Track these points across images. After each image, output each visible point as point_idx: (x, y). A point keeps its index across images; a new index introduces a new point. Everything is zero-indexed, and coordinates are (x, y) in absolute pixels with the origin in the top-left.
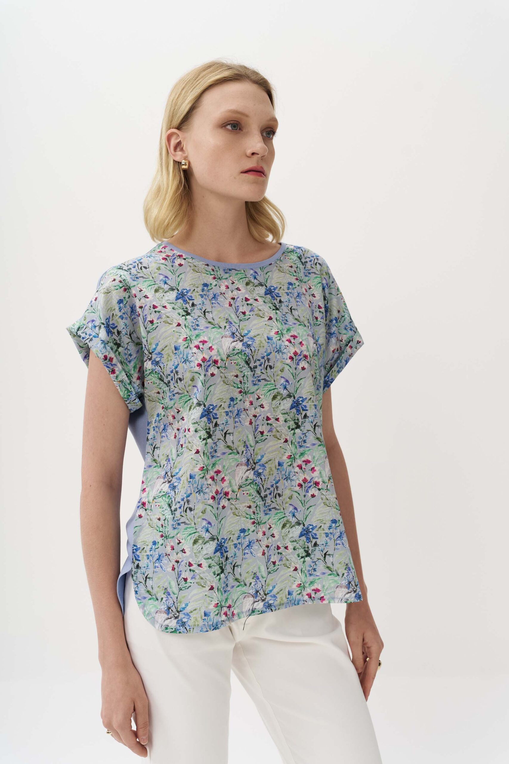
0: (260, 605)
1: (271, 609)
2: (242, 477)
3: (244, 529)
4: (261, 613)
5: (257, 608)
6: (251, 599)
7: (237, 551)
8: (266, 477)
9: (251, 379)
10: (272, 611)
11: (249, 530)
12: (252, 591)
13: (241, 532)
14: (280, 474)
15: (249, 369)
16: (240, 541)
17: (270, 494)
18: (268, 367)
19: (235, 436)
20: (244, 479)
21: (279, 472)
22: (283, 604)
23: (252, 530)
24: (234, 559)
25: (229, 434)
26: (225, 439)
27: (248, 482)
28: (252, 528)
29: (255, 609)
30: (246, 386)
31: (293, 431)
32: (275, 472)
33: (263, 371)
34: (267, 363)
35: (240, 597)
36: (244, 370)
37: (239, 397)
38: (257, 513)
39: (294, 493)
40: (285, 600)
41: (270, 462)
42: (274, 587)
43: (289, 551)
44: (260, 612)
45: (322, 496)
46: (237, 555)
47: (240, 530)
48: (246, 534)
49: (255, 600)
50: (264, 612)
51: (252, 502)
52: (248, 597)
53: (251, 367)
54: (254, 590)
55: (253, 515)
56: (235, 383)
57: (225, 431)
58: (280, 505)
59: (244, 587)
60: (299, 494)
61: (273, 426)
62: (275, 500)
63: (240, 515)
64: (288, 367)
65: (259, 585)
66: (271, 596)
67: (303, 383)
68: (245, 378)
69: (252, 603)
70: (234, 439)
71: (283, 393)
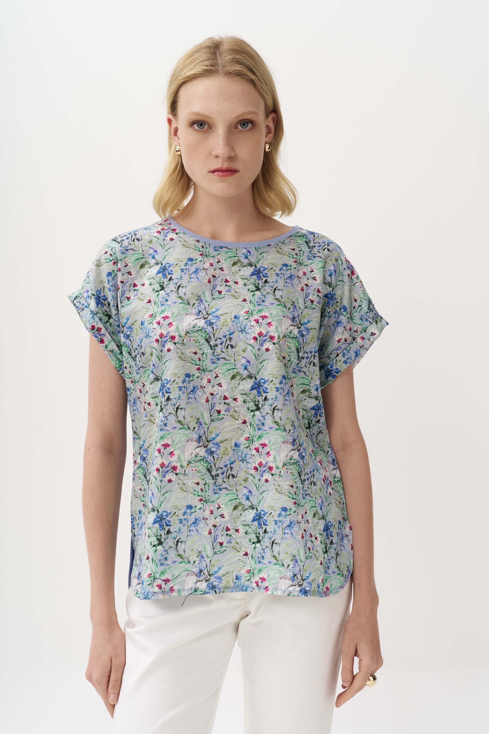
0: (203, 586)
1: (215, 591)
2: (192, 453)
3: (191, 505)
4: (204, 594)
5: (200, 587)
6: (194, 578)
7: (182, 527)
8: (220, 457)
9: (210, 357)
10: (216, 593)
11: (196, 506)
12: (196, 570)
13: (188, 508)
14: (236, 455)
15: (209, 347)
16: (185, 517)
17: (223, 474)
18: (229, 346)
19: (187, 411)
20: (193, 455)
21: (235, 453)
22: (229, 588)
23: (198, 507)
24: (178, 535)
25: (181, 409)
26: (176, 414)
27: (198, 459)
28: (199, 505)
29: (198, 588)
30: (204, 363)
31: (253, 413)
32: (231, 452)
33: (223, 350)
34: (228, 342)
35: (183, 574)
36: (204, 347)
37: (196, 374)
38: (205, 491)
39: (250, 476)
40: (232, 584)
41: (226, 442)
42: (220, 569)
43: (240, 534)
44: (203, 592)
45: (275, 482)
46: (182, 531)
47: (187, 506)
48: (193, 510)
49: (198, 579)
50: (207, 593)
51: (200, 479)
52: (192, 575)
53: (211, 345)
54: (198, 569)
55: (201, 493)
56: (193, 360)
57: (177, 406)
58: (233, 485)
59: (187, 564)
60: (254, 477)
61: (231, 406)
62: (228, 480)
63: (188, 491)
64: (251, 348)
65: (204, 565)
66: (216, 577)
67: (265, 365)
68: (204, 355)
69: (195, 581)
70: (186, 415)
71: (243, 374)
